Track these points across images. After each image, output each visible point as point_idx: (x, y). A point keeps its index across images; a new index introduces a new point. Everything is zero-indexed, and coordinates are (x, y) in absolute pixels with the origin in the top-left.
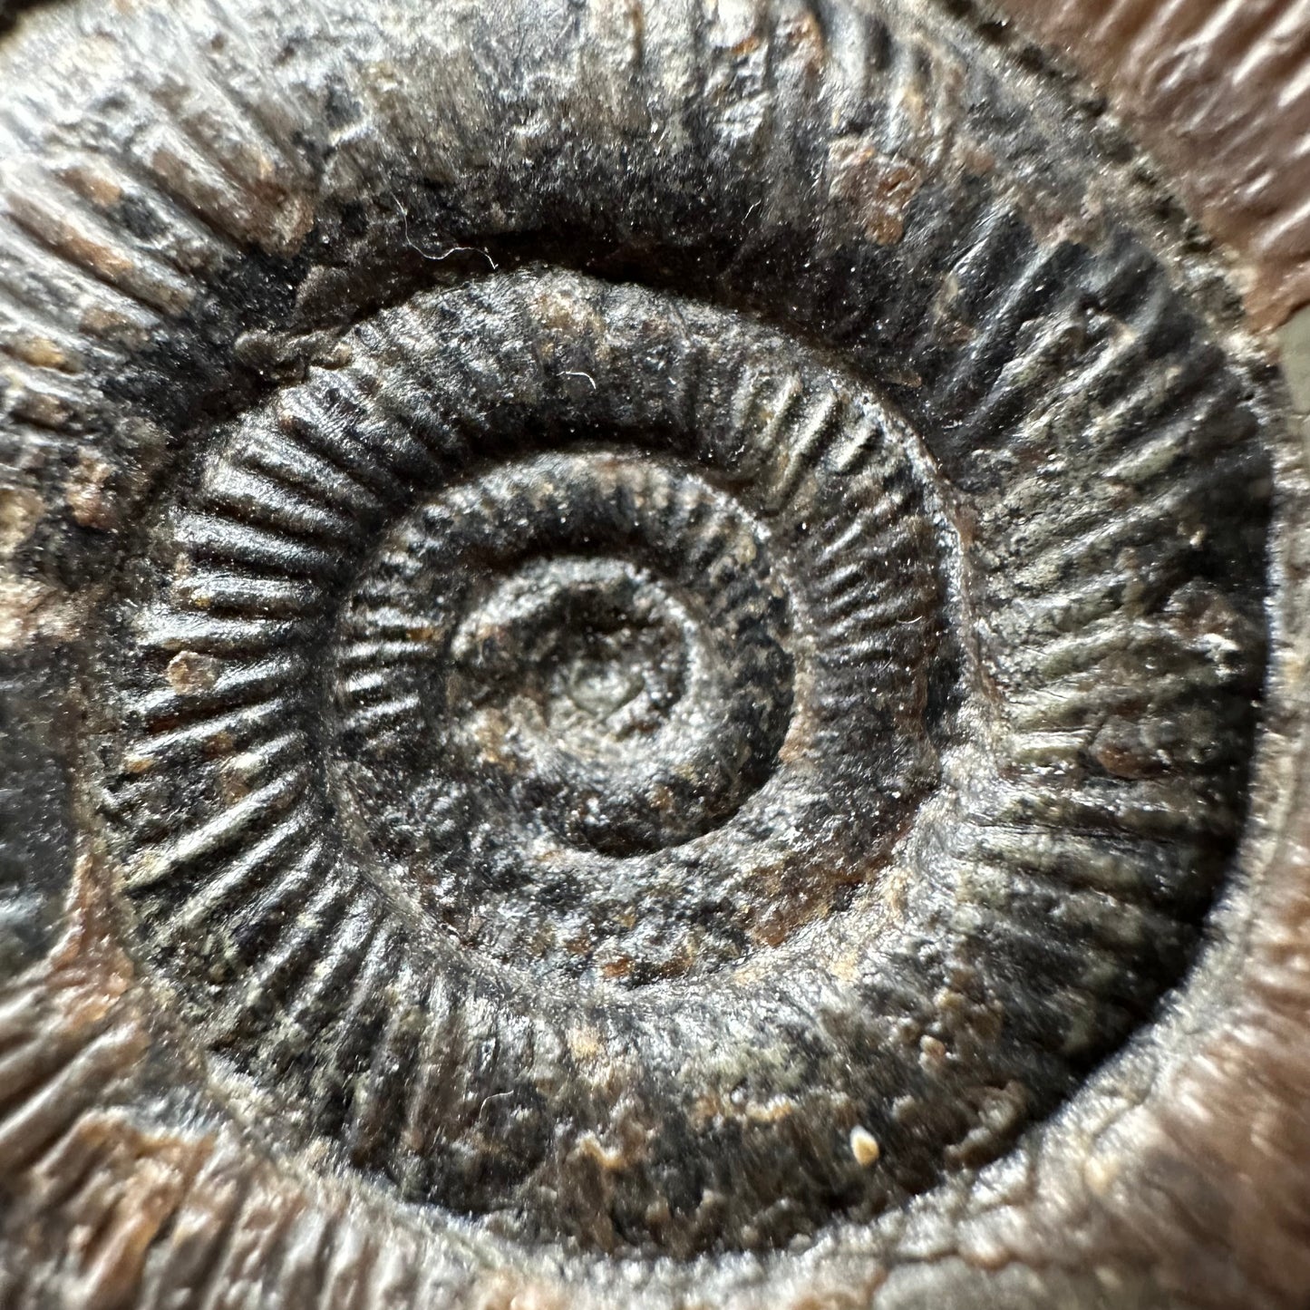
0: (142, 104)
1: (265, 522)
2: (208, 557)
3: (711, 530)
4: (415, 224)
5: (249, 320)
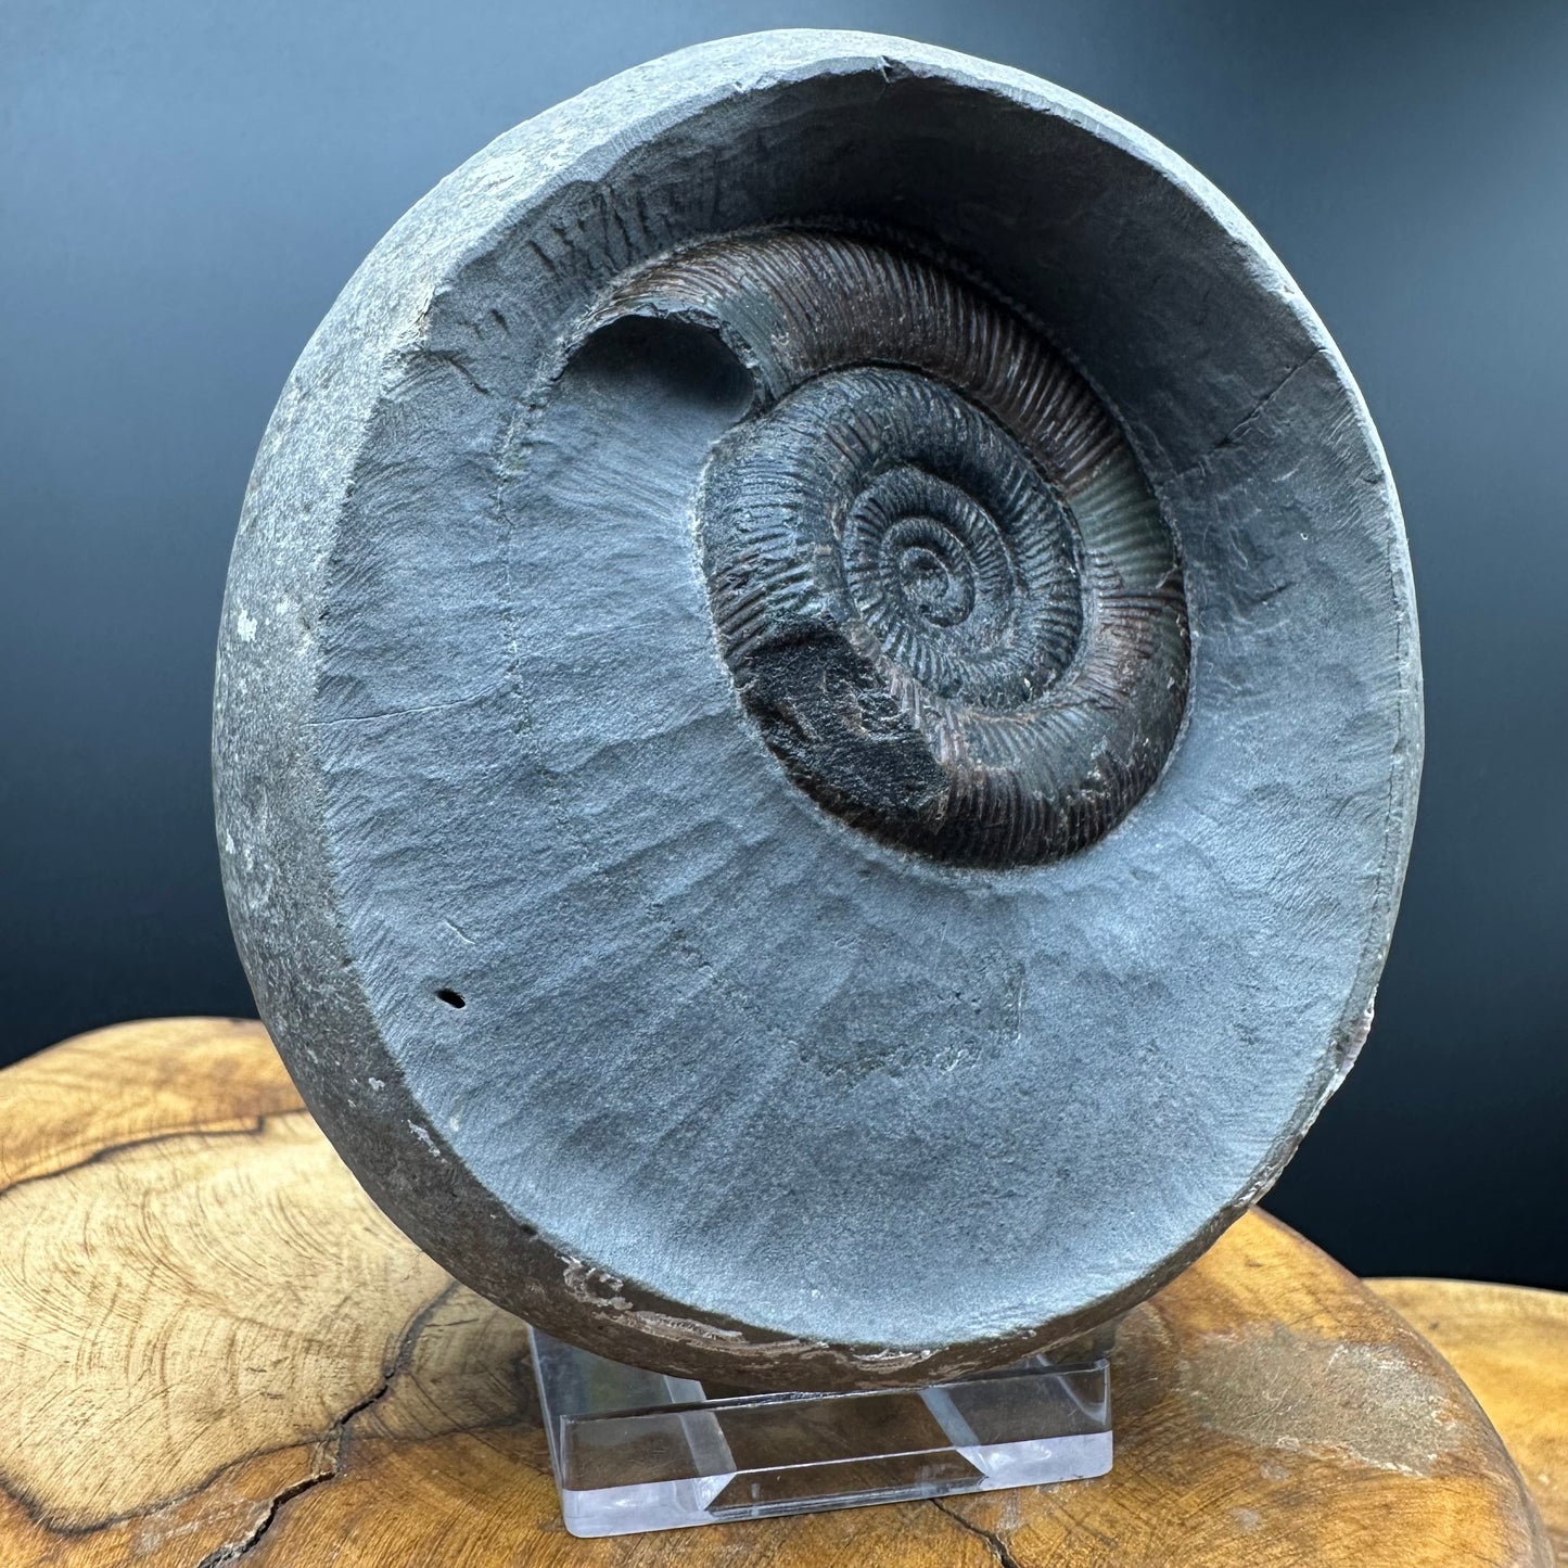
0: (849, 413)
1: (867, 520)
2: (860, 529)
3: (951, 544)
4: (896, 451)
5: (866, 470)
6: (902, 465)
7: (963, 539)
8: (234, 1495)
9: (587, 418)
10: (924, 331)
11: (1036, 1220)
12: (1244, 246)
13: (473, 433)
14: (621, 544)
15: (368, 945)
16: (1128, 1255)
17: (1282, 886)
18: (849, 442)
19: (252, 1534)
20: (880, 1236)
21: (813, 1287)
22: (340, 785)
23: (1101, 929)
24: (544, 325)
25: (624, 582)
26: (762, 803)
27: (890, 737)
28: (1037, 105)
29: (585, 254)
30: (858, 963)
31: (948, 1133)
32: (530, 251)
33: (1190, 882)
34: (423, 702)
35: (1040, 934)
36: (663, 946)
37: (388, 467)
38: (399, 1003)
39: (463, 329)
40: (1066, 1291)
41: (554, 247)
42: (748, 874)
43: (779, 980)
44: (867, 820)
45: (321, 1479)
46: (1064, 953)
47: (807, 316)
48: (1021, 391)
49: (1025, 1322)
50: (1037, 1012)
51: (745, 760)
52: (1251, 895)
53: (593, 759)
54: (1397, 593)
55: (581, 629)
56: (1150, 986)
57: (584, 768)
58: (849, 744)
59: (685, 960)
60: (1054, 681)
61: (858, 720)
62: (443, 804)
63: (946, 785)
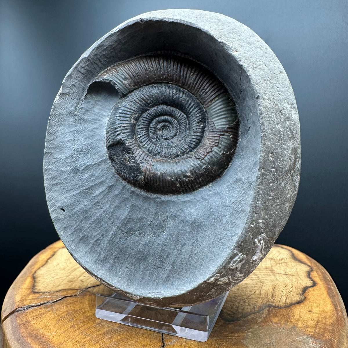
0: (142, 95)
1: (146, 118)
2: (143, 120)
3: (173, 121)
4: (156, 102)
5: (146, 107)
6: (159, 105)
7: (177, 120)
8: (59, 294)
9: (92, 102)
10: (168, 75)
11: (166, 275)
12: (222, 43)
13: (71, 107)
14: (95, 126)
15: (50, 199)
16: (184, 287)
17: (236, 204)
18: (140, 101)
19: (55, 300)
20: (134, 270)
21: (119, 277)
22: (48, 171)
23: (189, 211)
24: (85, 85)
25: (94, 133)
26: (112, 177)
27: (133, 165)
28: (171, 21)
29: (90, 71)
30: (130, 212)
31: (147, 251)
32: (78, 72)
33: (215, 202)
34: (61, 156)
35: (172, 210)
36: (95, 204)
37: (56, 115)
38: (55, 210)
39: (68, 88)
40: (169, 292)
41: (83, 71)
42: (109, 191)
43: (114, 213)
44: (129, 182)
45: (75, 296)
46: (178, 215)
47: (133, 76)
48: (194, 84)
49: (159, 296)
50: (169, 228)
51: (109, 169)
52: (228, 206)
53: (86, 167)
54: (262, 128)
55: (85, 143)
56: (198, 225)
57: (84, 169)
58: (125, 166)
59: (98, 208)
60: (188, 152)
61: (127, 161)
62: (63, 175)
63: (143, 175)
